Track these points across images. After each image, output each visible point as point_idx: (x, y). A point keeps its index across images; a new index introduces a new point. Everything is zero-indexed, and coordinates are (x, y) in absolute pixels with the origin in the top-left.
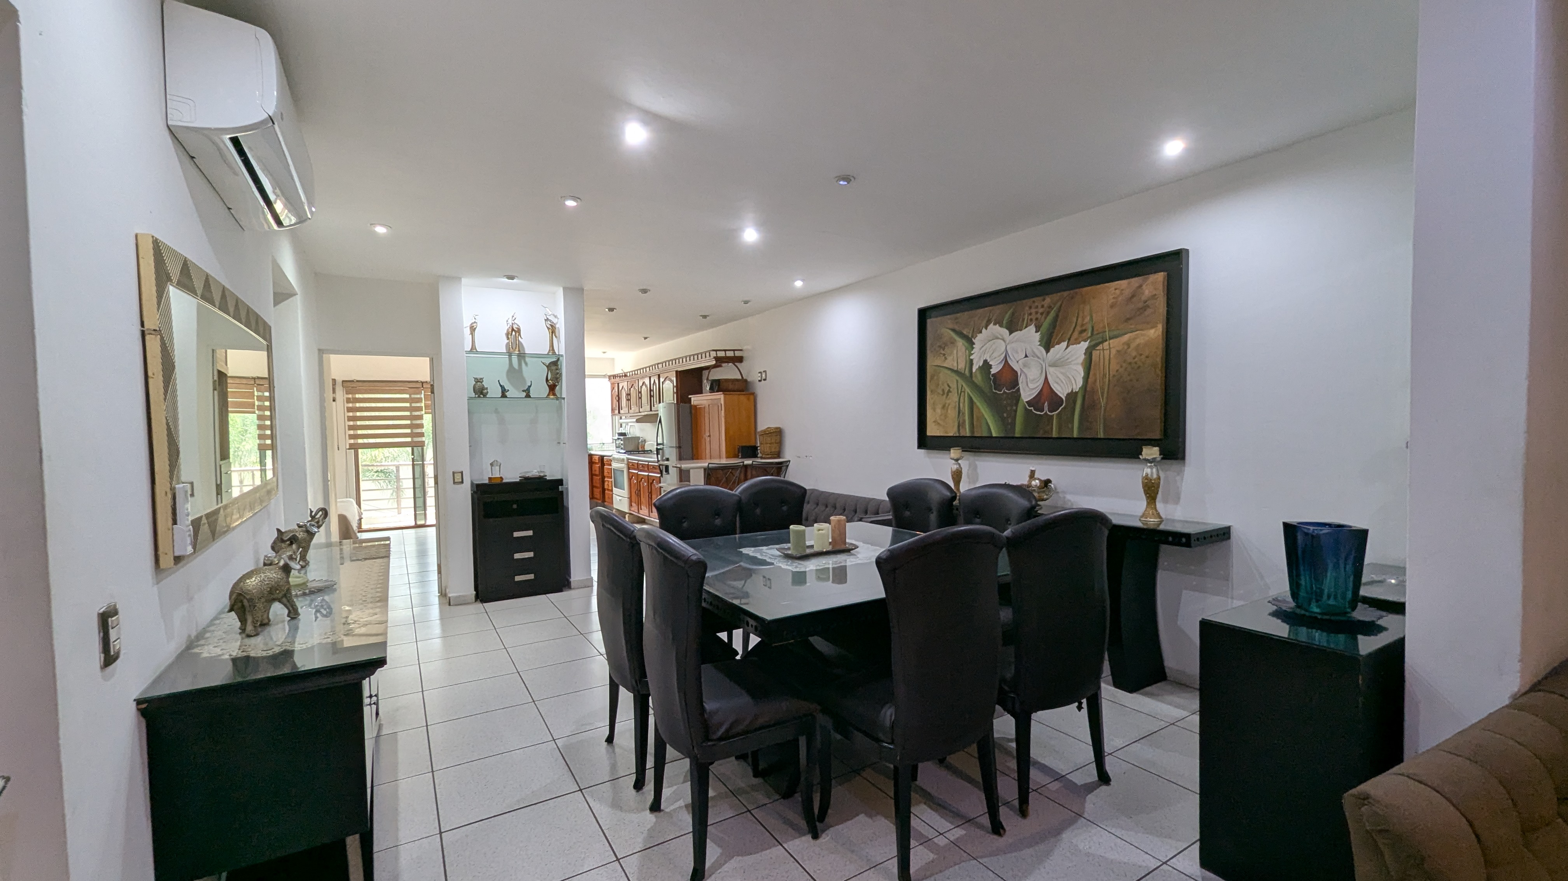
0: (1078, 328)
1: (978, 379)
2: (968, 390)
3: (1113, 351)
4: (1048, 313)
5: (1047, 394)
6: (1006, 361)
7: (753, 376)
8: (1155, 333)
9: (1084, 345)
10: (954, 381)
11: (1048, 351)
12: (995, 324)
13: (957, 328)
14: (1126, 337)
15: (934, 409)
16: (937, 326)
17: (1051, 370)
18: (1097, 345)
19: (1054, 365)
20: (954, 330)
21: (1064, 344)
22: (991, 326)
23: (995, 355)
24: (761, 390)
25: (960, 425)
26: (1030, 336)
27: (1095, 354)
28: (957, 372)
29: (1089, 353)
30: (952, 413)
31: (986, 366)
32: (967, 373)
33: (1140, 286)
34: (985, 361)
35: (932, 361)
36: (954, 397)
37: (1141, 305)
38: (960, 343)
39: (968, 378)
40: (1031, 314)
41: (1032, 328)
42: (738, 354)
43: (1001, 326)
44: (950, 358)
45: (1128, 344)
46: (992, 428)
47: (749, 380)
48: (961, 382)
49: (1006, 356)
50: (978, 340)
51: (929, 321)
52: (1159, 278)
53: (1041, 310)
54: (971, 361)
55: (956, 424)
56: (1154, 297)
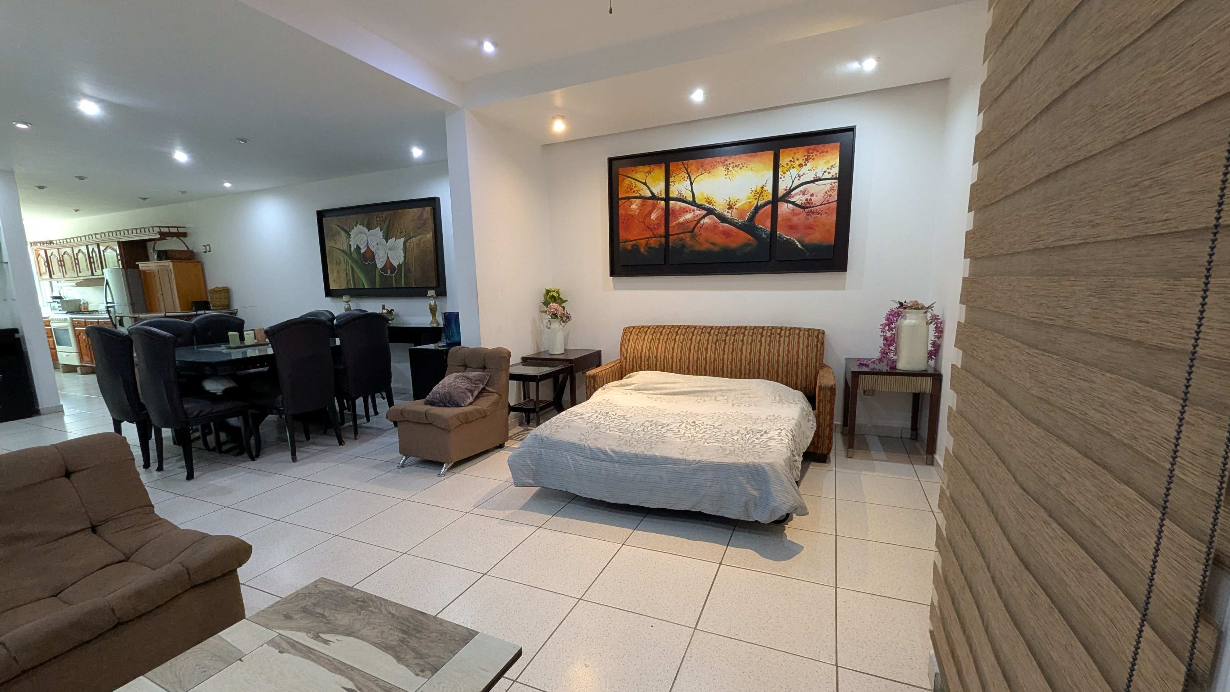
0: (399, 231)
1: (355, 255)
2: (350, 262)
3: (415, 243)
4: (385, 221)
5: (388, 264)
6: (368, 247)
7: (198, 248)
8: (430, 236)
9: (403, 240)
10: (342, 257)
11: (387, 242)
12: (360, 225)
13: (341, 225)
14: (419, 237)
15: (332, 272)
16: (329, 222)
17: (389, 252)
18: (408, 240)
19: (390, 250)
20: (338, 226)
21: (394, 239)
22: (358, 225)
23: (362, 242)
24: (206, 259)
25: (348, 282)
26: (378, 233)
27: (407, 244)
28: (343, 251)
29: (405, 243)
30: (343, 276)
31: (358, 248)
32: (349, 252)
33: (422, 213)
34: (357, 246)
35: (328, 244)
36: (343, 266)
37: (423, 222)
38: (343, 234)
39: (350, 255)
40: (377, 221)
41: (378, 229)
42: (181, 230)
43: (363, 226)
44: (338, 242)
45: (419, 240)
46: (365, 283)
47: (195, 251)
48: (346, 257)
49: (367, 244)
50: (352, 233)
51: (324, 219)
52: (428, 209)
53: (382, 219)
54: (350, 245)
55: (346, 282)
56: (427, 218)
